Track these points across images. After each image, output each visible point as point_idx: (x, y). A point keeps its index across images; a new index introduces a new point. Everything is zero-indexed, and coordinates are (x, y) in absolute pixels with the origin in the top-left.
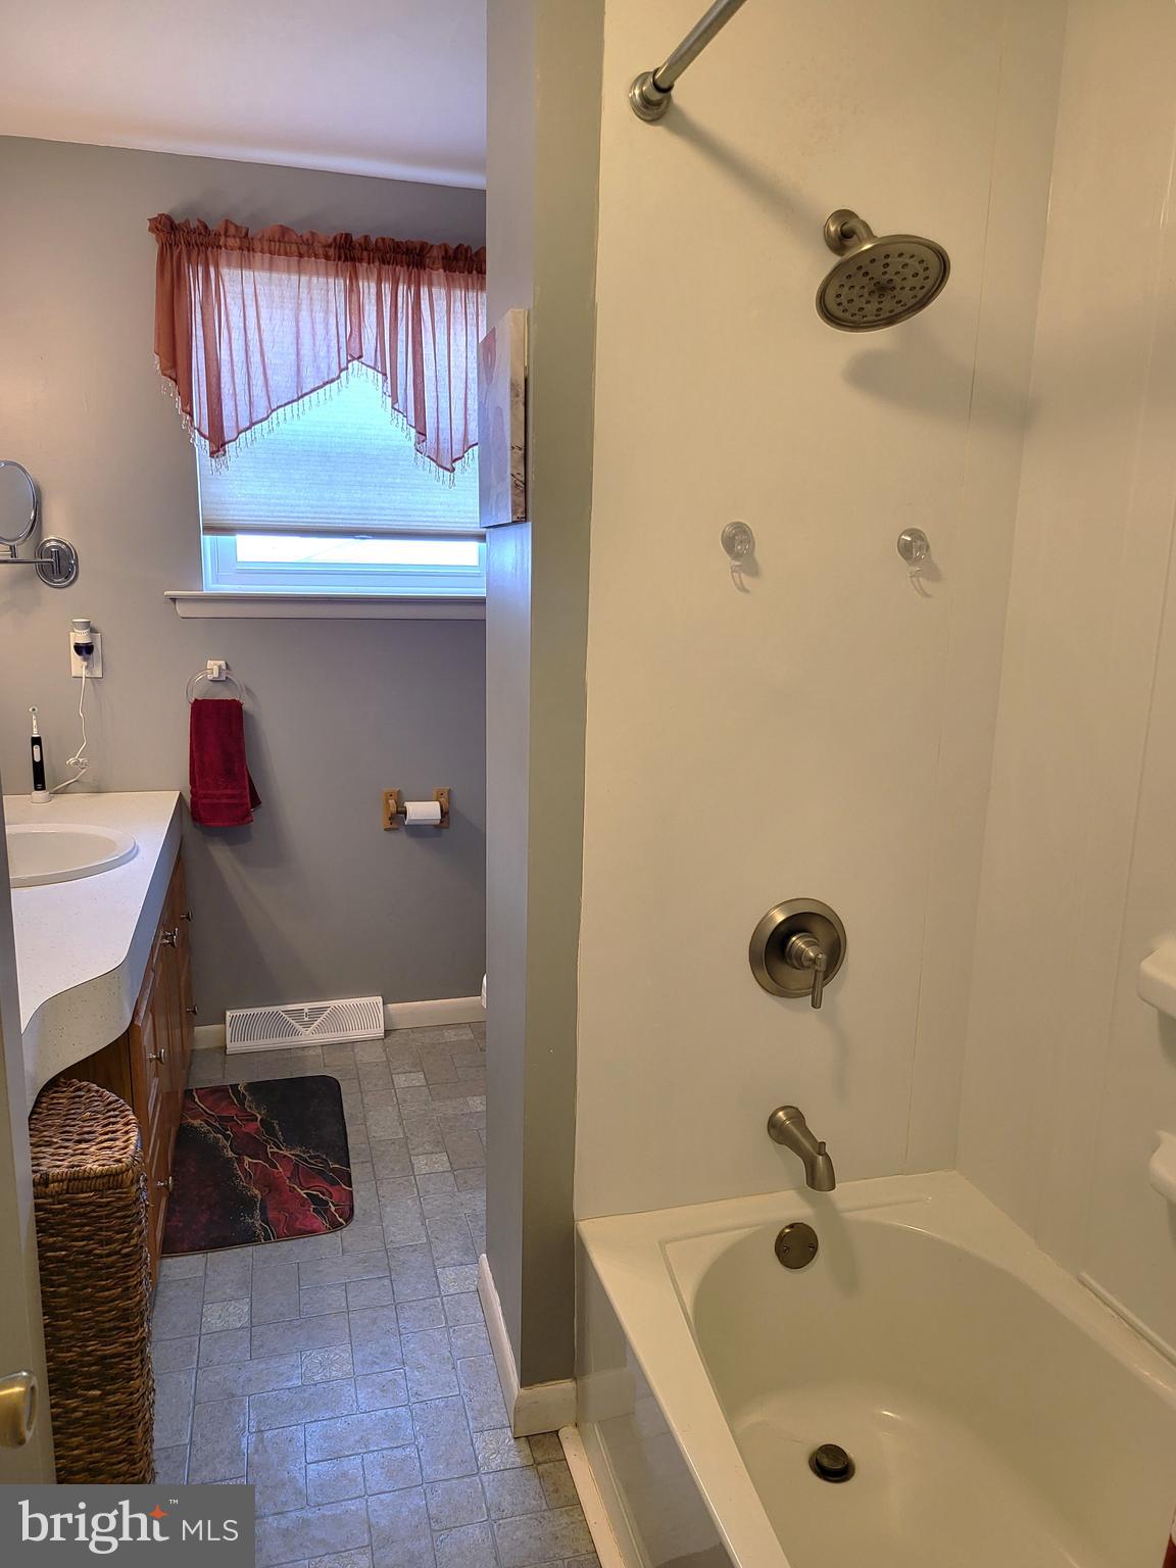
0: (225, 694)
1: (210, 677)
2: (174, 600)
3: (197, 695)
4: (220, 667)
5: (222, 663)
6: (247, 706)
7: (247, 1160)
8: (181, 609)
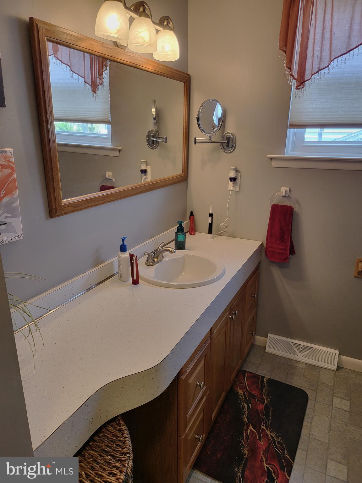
0: (287, 203)
1: (281, 195)
2: (271, 159)
3: (275, 202)
4: (286, 191)
5: (288, 189)
6: (296, 209)
7: (251, 427)
8: (274, 164)
